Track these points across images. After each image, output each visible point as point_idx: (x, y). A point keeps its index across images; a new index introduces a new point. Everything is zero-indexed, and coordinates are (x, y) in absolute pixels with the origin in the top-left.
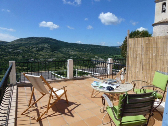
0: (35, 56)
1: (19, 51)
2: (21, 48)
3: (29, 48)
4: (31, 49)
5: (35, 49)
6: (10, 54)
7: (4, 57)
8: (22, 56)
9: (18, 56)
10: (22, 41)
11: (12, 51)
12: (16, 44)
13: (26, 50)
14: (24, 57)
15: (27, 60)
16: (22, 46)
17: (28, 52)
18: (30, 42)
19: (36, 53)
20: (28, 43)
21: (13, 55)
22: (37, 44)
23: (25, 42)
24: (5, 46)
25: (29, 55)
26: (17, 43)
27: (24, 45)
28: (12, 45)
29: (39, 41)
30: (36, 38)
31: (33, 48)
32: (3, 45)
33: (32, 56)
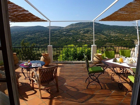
0: (82, 37)
1: (71, 34)
2: (72, 31)
3: (78, 31)
4: (79, 32)
5: (82, 31)
6: (64, 36)
7: (61, 38)
8: (73, 37)
9: (70, 38)
10: (73, 26)
11: (66, 33)
12: (69, 29)
13: (75, 33)
14: (74, 38)
15: (75, 40)
16: (72, 30)
17: (77, 34)
18: (78, 26)
19: (83, 35)
20: (77, 27)
21: (67, 36)
22: (84, 27)
23: (75, 27)
24: (62, 30)
25: (77, 36)
26: (70, 27)
27: (74, 29)
28: (66, 29)
29: (86, 25)
30: (83, 23)
31: (80, 31)
32: (60, 30)
33: (79, 38)
